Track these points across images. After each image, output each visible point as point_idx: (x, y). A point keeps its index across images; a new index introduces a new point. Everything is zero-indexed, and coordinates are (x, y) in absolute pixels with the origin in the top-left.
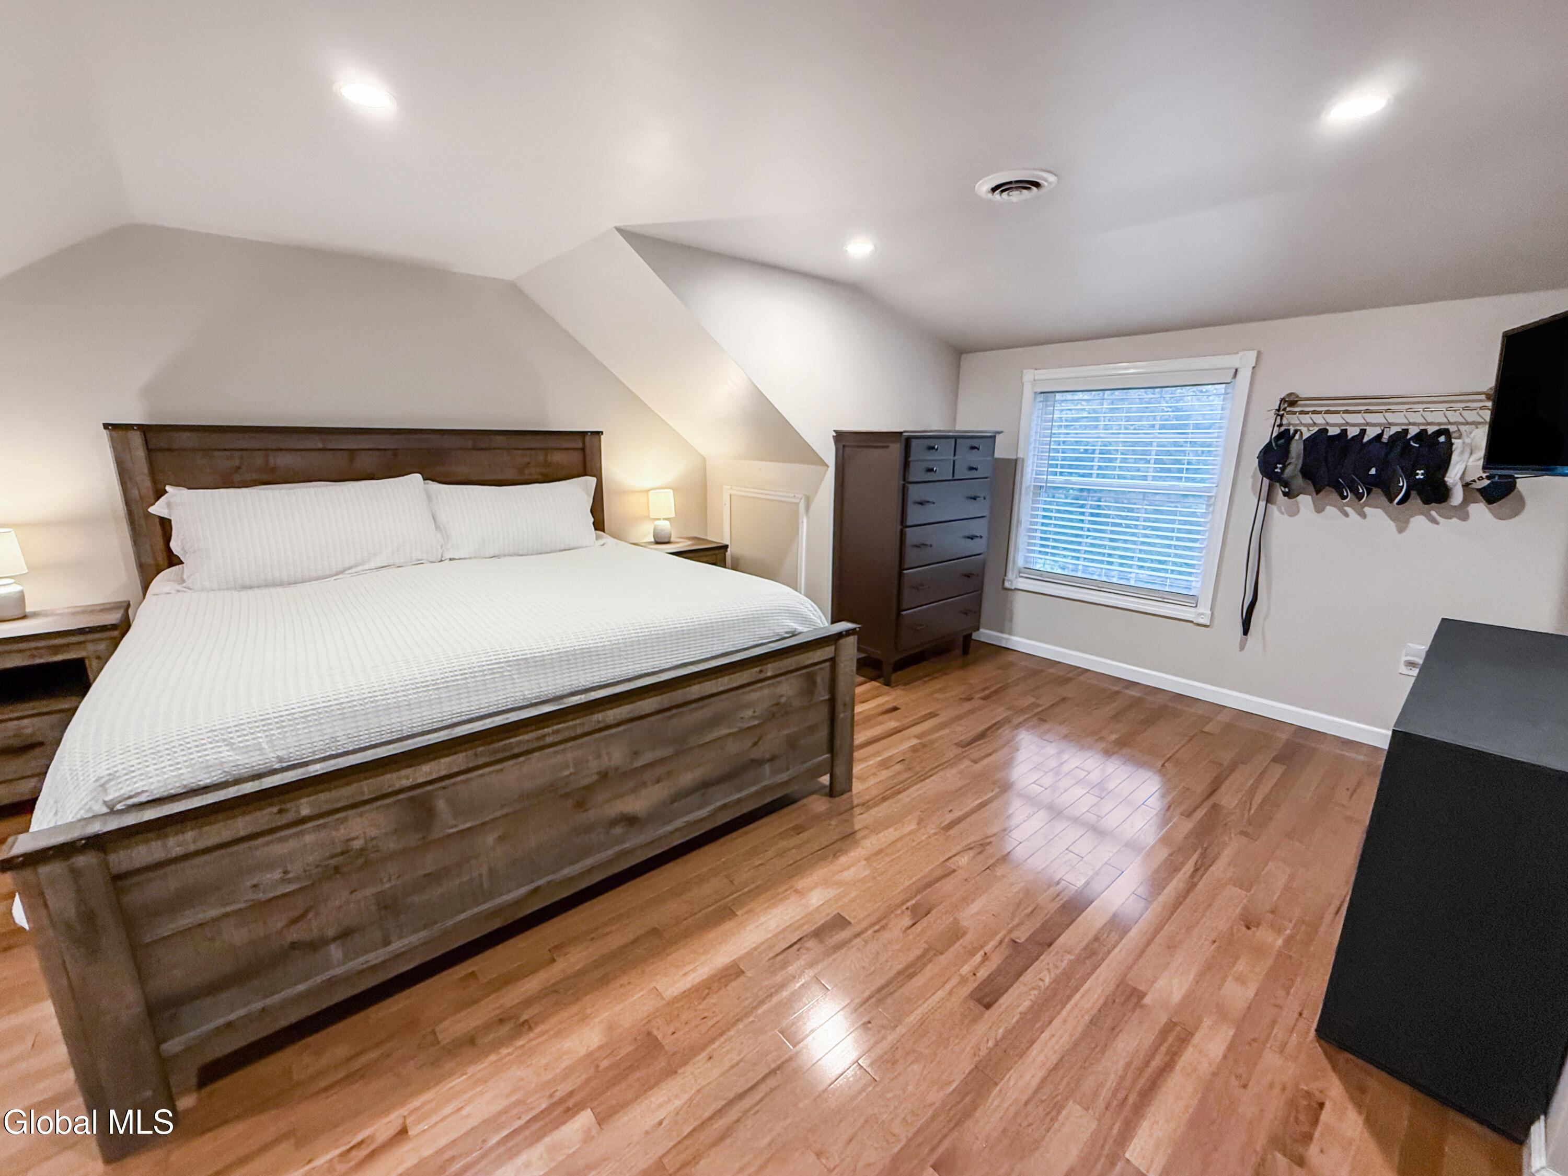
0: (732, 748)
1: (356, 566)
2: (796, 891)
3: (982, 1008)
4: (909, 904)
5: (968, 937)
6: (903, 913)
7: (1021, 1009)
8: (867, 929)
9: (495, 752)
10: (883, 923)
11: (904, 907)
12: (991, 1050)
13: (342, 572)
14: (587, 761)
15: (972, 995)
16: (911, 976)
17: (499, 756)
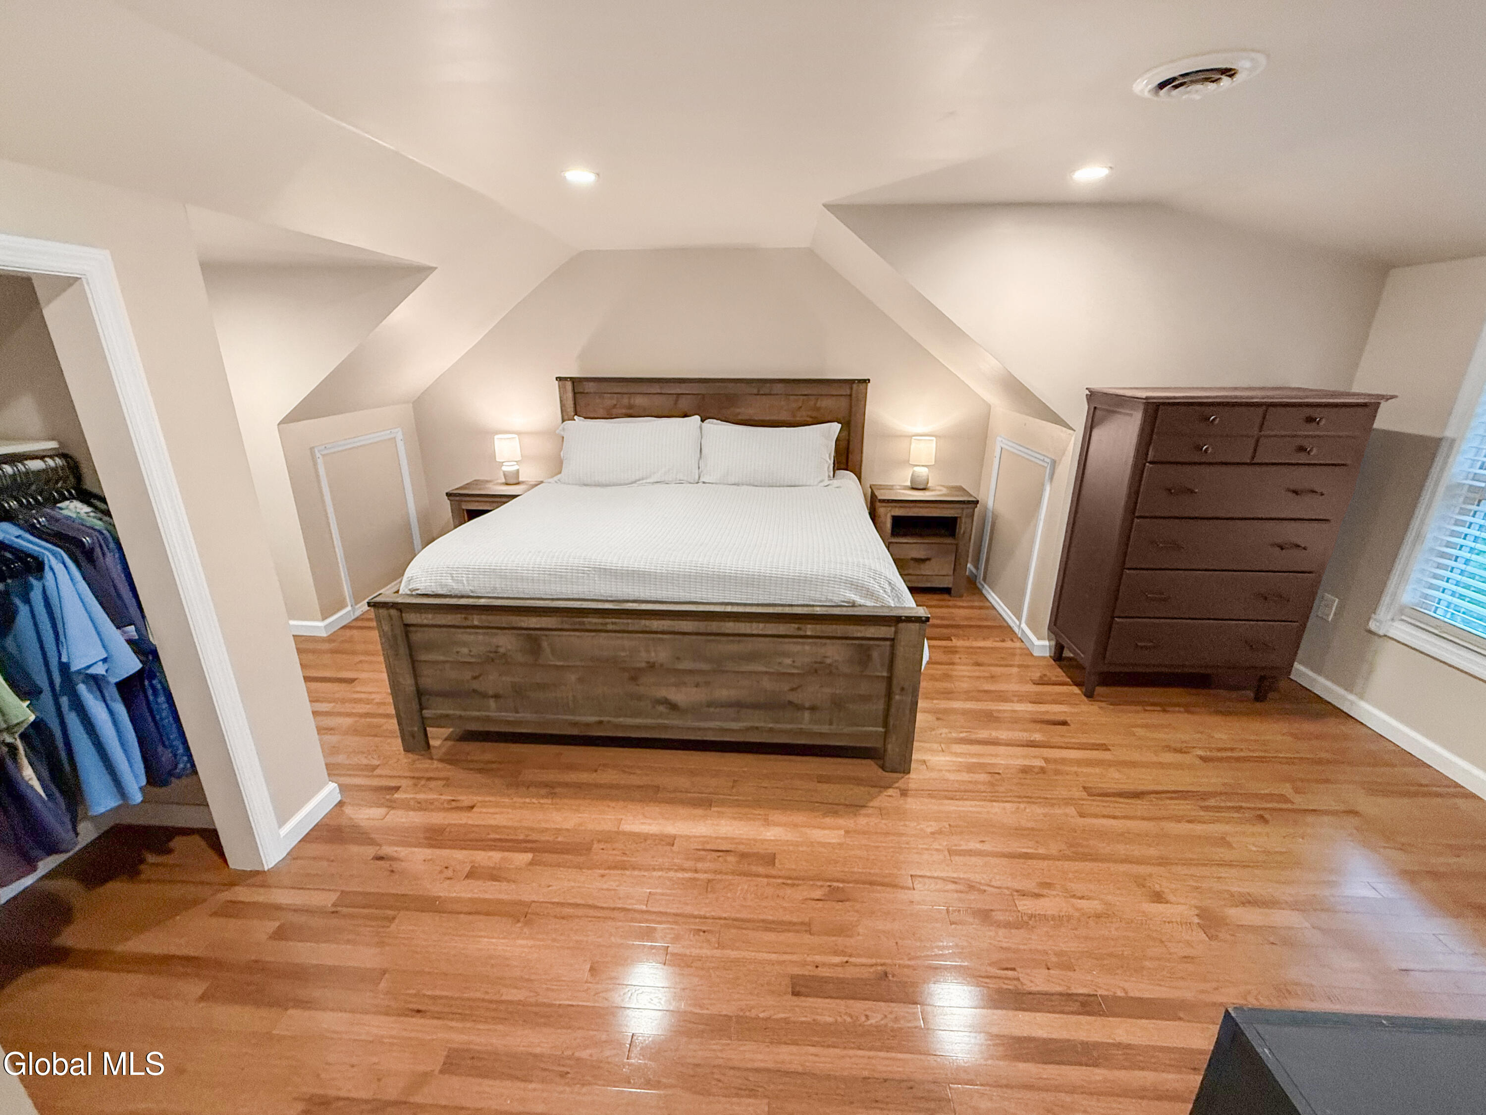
0: (767, 684)
1: (643, 479)
2: (766, 820)
3: (790, 990)
4: (835, 884)
5: (852, 941)
6: (822, 886)
7: (818, 1018)
8: (780, 877)
9: (575, 623)
10: (796, 882)
11: (829, 884)
12: (757, 1018)
13: (635, 482)
14: (639, 651)
15: (792, 977)
16: (767, 929)
17: (577, 627)
